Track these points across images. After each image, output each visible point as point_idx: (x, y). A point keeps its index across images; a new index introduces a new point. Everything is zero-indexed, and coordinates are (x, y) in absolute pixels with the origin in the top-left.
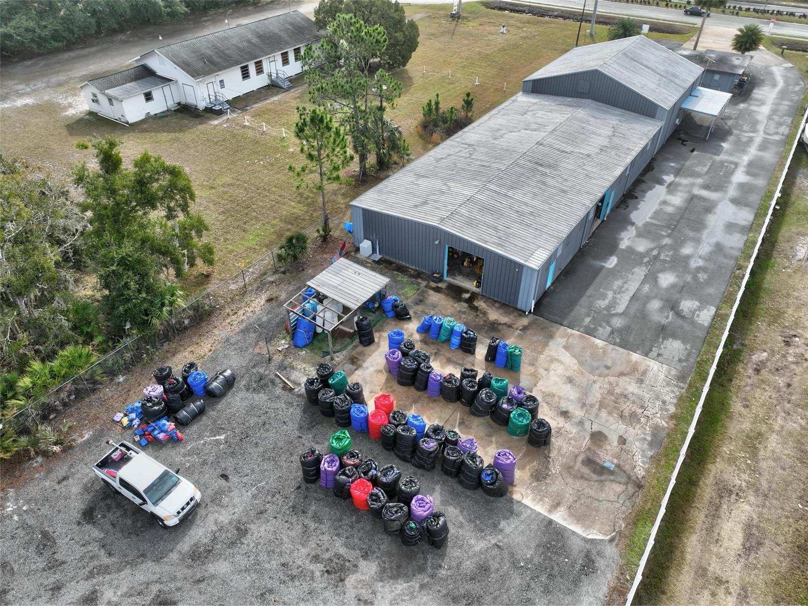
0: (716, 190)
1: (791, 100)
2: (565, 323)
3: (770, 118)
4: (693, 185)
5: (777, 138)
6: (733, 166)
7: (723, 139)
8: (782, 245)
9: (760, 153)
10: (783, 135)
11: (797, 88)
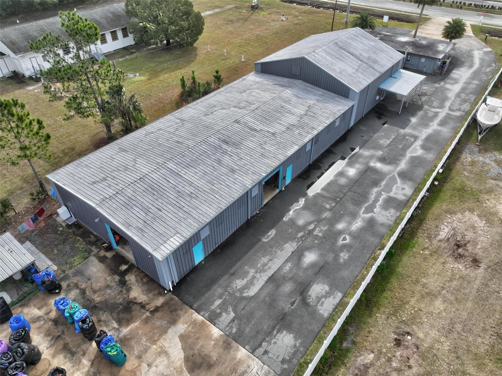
0: (389, 163)
1: (480, 80)
2: (195, 306)
3: (458, 95)
4: (372, 157)
5: (458, 114)
6: (412, 139)
7: (413, 115)
8: (429, 223)
9: (439, 128)
10: (463, 111)
11: (488, 70)
